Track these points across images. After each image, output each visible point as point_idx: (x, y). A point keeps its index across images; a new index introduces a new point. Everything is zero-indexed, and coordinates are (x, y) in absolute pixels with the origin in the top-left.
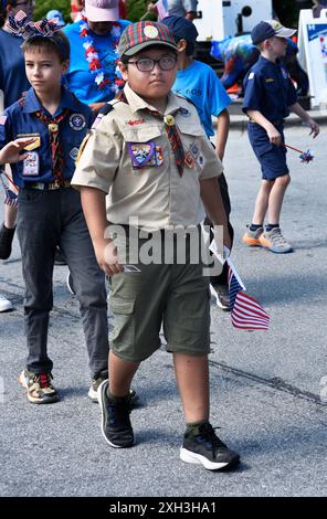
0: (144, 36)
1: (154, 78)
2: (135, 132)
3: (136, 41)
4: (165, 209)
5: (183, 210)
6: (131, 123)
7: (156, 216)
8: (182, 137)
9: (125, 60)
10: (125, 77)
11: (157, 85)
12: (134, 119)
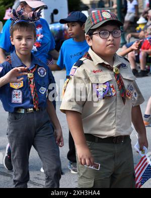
0: (103, 17)
1: (109, 42)
2: (97, 77)
3: (98, 21)
4: (113, 124)
5: (123, 124)
6: (94, 72)
7: (107, 129)
8: (123, 80)
9: (91, 33)
10: (90, 44)
11: (111, 47)
12: (96, 69)
